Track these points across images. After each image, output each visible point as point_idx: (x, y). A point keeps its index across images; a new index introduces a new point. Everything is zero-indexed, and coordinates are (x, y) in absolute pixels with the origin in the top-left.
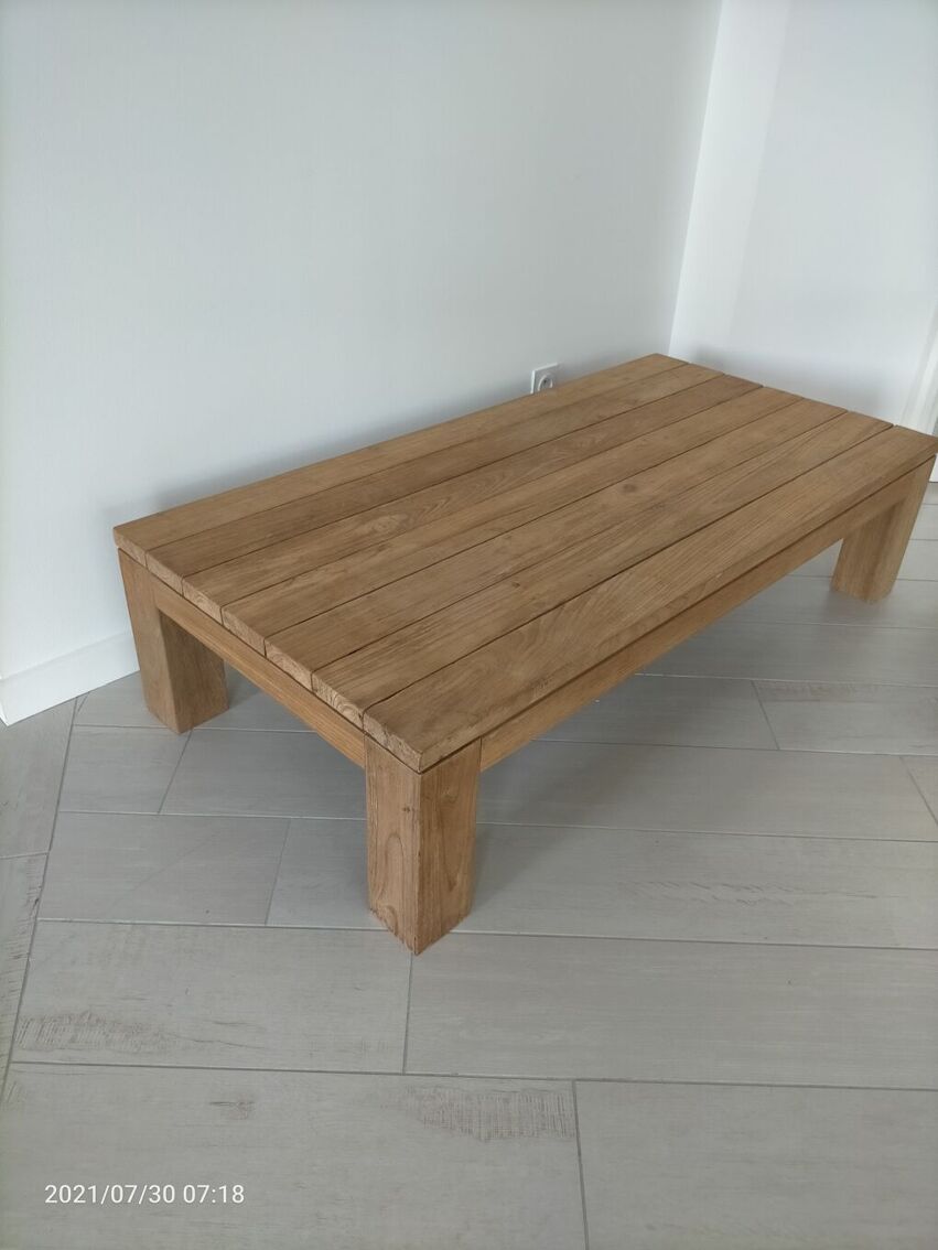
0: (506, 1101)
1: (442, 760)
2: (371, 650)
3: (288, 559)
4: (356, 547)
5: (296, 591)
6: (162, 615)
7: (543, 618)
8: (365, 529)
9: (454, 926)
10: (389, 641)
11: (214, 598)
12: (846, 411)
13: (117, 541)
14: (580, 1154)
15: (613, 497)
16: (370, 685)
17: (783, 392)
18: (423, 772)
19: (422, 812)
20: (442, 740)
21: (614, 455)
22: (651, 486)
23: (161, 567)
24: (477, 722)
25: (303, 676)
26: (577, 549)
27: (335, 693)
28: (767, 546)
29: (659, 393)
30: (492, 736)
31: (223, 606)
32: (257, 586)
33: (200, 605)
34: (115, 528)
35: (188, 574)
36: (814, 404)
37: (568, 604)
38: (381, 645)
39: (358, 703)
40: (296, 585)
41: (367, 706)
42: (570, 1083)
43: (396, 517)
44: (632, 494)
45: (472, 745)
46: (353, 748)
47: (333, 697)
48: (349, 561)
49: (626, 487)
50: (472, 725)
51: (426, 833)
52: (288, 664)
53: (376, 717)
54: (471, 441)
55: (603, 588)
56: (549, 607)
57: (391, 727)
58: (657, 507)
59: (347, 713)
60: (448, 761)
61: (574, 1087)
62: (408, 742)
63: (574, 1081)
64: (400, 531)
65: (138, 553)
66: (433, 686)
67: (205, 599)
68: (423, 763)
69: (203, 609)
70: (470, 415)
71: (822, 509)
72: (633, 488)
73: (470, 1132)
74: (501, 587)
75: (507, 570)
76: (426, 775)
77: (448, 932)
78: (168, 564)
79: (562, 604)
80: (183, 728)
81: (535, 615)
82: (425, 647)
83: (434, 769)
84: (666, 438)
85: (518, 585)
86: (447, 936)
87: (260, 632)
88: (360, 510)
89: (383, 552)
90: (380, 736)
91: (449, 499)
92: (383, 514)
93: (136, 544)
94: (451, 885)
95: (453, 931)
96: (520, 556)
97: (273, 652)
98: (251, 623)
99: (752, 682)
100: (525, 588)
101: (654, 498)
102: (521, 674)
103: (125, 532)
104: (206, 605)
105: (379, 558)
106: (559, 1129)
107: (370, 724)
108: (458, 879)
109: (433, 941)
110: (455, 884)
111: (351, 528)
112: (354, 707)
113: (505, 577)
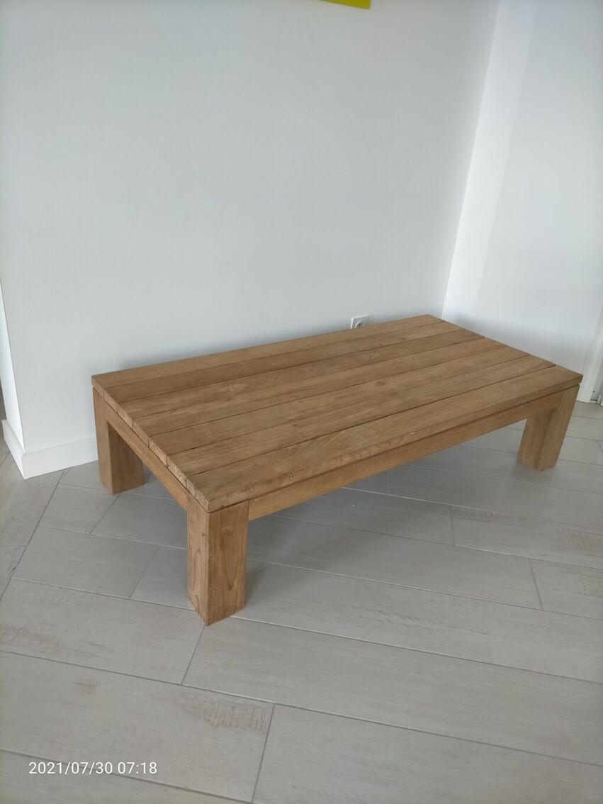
0: (234, 708)
1: (223, 508)
2: (203, 449)
3: (176, 400)
4: (216, 398)
5: (176, 415)
6: (109, 426)
7: (303, 444)
8: (224, 389)
9: (233, 613)
10: (214, 445)
11: (130, 415)
12: (530, 355)
13: (93, 384)
14: (266, 742)
15: (370, 387)
16: (195, 465)
17: (495, 341)
18: (211, 512)
19: (210, 536)
20: (223, 496)
21: (379, 366)
22: (392, 384)
23: (110, 397)
24: (246, 490)
25: (163, 458)
26: (338, 410)
27: (176, 467)
28: (448, 421)
29: (421, 336)
30: (256, 500)
31: (133, 419)
32: (155, 411)
33: (124, 419)
34: (92, 376)
35: (121, 402)
36: (512, 349)
37: (319, 438)
38: (210, 447)
39: (185, 473)
40: (174, 414)
41: (189, 475)
42: (272, 705)
43: (243, 385)
44: (382, 387)
45: (243, 503)
46: (182, 499)
47: (175, 469)
48: (208, 404)
49: (379, 382)
50: (243, 491)
51: (213, 549)
52: (158, 451)
53: (192, 481)
54: (301, 351)
55: (343, 432)
56: (309, 438)
57: (199, 486)
58: (393, 394)
59: (180, 479)
60: (226, 509)
61: (274, 707)
62: (204, 495)
63: (275, 704)
64: (243, 392)
65: (100, 390)
66: (229, 470)
67: (126, 415)
68: (211, 506)
69: (125, 419)
70: (307, 337)
71: (490, 405)
72: (383, 384)
73: (209, 720)
74: (288, 425)
75: (293, 417)
76: (213, 514)
77: (228, 616)
78: (113, 396)
79: (317, 437)
80: (115, 492)
81: (300, 441)
82: (233, 450)
83: (218, 512)
84: (414, 359)
85: (296, 426)
86: (227, 619)
87: (147, 434)
88: (225, 380)
89: (229, 402)
90: (193, 492)
91: (276, 379)
92: (237, 383)
93: (101, 385)
94: (230, 587)
95: (232, 616)
96: (303, 411)
97: (152, 444)
98: (145, 429)
99: (450, 507)
100: (300, 427)
101: (393, 390)
102: (279, 469)
103: (97, 379)
104: (127, 419)
105: (226, 404)
106: (259, 727)
107: (190, 486)
108: (235, 583)
109: (218, 620)
110: (232, 586)
111: (218, 388)
112: (183, 475)
113: (290, 421)
